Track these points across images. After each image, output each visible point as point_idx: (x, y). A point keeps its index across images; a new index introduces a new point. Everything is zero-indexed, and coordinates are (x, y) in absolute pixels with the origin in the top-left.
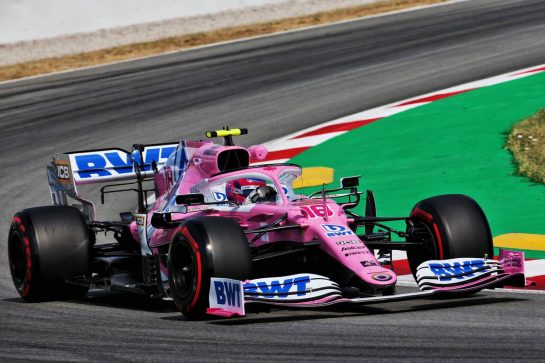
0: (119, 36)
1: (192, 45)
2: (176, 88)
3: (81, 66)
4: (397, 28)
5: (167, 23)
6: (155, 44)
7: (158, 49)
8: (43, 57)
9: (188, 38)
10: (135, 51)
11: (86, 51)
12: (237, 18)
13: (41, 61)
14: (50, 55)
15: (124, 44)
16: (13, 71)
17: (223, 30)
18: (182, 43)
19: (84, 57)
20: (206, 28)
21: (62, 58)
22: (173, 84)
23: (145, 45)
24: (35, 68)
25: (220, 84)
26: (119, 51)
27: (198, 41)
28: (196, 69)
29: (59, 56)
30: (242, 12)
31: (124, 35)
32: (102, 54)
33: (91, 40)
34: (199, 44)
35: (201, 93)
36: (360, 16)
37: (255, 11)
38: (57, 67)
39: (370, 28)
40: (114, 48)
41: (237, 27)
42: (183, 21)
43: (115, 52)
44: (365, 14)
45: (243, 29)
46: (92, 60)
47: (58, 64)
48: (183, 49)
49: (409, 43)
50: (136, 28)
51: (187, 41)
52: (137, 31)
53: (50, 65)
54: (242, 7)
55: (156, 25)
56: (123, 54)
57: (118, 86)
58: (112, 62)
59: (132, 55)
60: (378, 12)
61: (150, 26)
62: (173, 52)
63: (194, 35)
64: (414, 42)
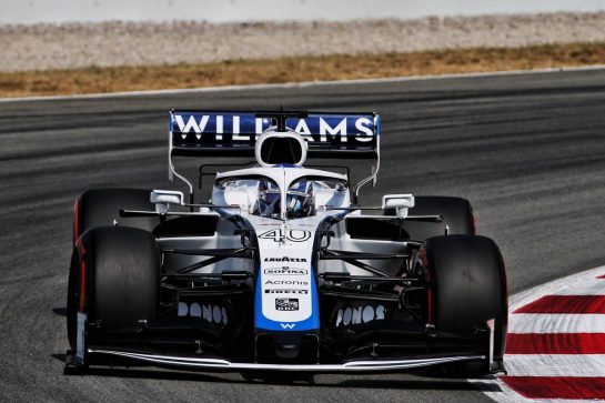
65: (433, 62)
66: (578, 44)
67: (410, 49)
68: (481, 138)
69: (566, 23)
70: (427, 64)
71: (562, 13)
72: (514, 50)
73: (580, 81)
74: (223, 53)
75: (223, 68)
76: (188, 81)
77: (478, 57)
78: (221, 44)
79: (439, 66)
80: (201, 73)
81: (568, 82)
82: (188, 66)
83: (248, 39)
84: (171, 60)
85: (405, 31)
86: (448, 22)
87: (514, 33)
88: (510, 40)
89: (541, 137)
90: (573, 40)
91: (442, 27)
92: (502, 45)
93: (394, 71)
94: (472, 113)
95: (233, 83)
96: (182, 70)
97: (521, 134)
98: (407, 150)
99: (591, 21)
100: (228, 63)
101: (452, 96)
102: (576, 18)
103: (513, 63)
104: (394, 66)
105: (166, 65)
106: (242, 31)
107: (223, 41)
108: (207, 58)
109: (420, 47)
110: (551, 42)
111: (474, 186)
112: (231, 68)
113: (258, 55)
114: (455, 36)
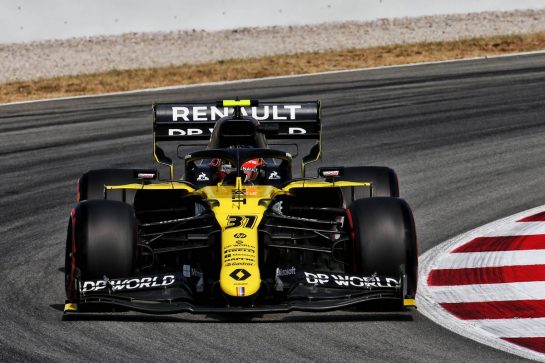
0: (405, 30)
1: (504, 50)
2: (474, 107)
5: (471, 17)
6: (453, 46)
7: (456, 52)
8: (300, 51)
9: (499, 41)
10: (424, 53)
11: (358, 47)
13: (296, 56)
14: (311, 49)
16: (258, 66)
18: (490, 46)
19: (354, 55)
20: (525, 29)
21: (326, 54)
22: (473, 102)
23: (440, 44)
24: (287, 64)
25: (534, 108)
26: (402, 51)
27: (511, 47)
28: (504, 84)
29: (322, 51)
31: (412, 29)
33: (367, 32)
34: (512, 50)
35: (508, 118)
38: (317, 66)
40: (396, 47)
42: (494, 17)
43: (398, 51)
46: (366, 61)
47: (320, 62)
48: (490, 56)
50: (430, 22)
51: (496, 45)
52: (431, 26)
53: (309, 62)
55: (458, 19)
56: (408, 55)
57: (398, 98)
58: (391, 63)
59: (421, 57)
61: (449, 20)
62: (476, 58)
65: (385, 55)
66: (498, 37)
67: (366, 46)
68: (424, 114)
69: (490, 21)
70: (380, 57)
71: (487, 13)
72: (449, 44)
74: (218, 55)
75: (218, 67)
76: (190, 78)
77: (421, 50)
78: (216, 48)
79: (389, 58)
80: (200, 72)
81: (492, 67)
82: (190, 67)
83: (237, 43)
84: (177, 63)
86: (396, 22)
87: (449, 29)
88: (446, 36)
89: (471, 112)
90: (495, 33)
91: (392, 27)
92: (438, 40)
93: (354, 63)
95: (225, 79)
96: (185, 70)
97: (455, 110)
99: (509, 19)
100: (222, 62)
102: (497, 16)
104: (353, 59)
106: (232, 36)
107: (218, 44)
108: (206, 59)
109: (375, 44)
111: (418, 153)
112: (224, 67)
114: (402, 33)
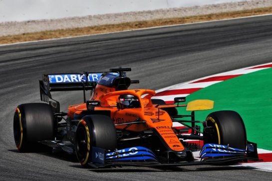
1: (139, 27)
2: (129, 50)
3: (76, 35)
4: (254, 25)
5: (126, 14)
6: (118, 26)
7: (120, 28)
8: (56, 29)
9: (137, 24)
10: (107, 29)
11: (80, 27)
12: (165, 14)
13: (54, 31)
14: (60, 28)
15: (101, 24)
16: (39, 35)
17: (157, 20)
18: (134, 26)
19: (78, 30)
20: (148, 18)
21: (66, 30)
22: (127, 48)
23: (113, 25)
24: (51, 34)
25: (153, 50)
26: (98, 28)
27: (143, 26)
28: (140, 41)
29: (65, 29)
30: (168, 11)
31: (102, 19)
32: (89, 29)
33: (83, 21)
34: (143, 27)
35: (142, 54)
36: (234, 17)
37: (176, 10)
38: (63, 35)
39: (239, 24)
40: (95, 27)
41: (165, 19)
42: (135, 14)
43: (96, 28)
44: (237, 16)
45: (168, 20)
46: (83, 32)
47: (64, 33)
48: (134, 30)
49: (261, 34)
50: (108, 16)
51: (136, 25)
52: (109, 18)
53: (60, 33)
54: (168, 8)
55: (120, 15)
56: (100, 30)
57: (97, 47)
58: (94, 34)
59: (105, 31)
60: (244, 16)
61: (117, 15)
62: (128, 30)
63: (141, 22)
64: (264, 34)
65: (91, 30)
66: (137, 22)
67: (83, 26)
68: (108, 54)
69: (133, 15)
70: (89, 31)
71: (132, 12)
72: (117, 25)
73: (139, 34)
74: (22, 31)
75: (22, 36)
76: (11, 41)
77: (106, 28)
78: (21, 28)
79: (93, 31)
80: (15, 38)
81: (135, 34)
82: (11, 36)
83: (30, 26)
84: (5, 35)
85: (81, 21)
86: (95, 17)
87: (116, 19)
88: (115, 21)
90: (136, 20)
91: (93, 19)
92: (113, 23)
93: (78, 34)
94: (105, 46)
95: (26, 41)
96: (9, 38)
97: (121, 52)
98: (84, 59)
99: (141, 14)
100: (24, 34)
101: (98, 41)
102: (136, 14)
103: (117, 29)
104: (78, 32)
105: (4, 36)
106: (27, 24)
107: (22, 27)
108: (17, 33)
109: (86, 25)
110: (129, 21)
112: (25, 36)
113: (33, 31)
114: (97, 21)
